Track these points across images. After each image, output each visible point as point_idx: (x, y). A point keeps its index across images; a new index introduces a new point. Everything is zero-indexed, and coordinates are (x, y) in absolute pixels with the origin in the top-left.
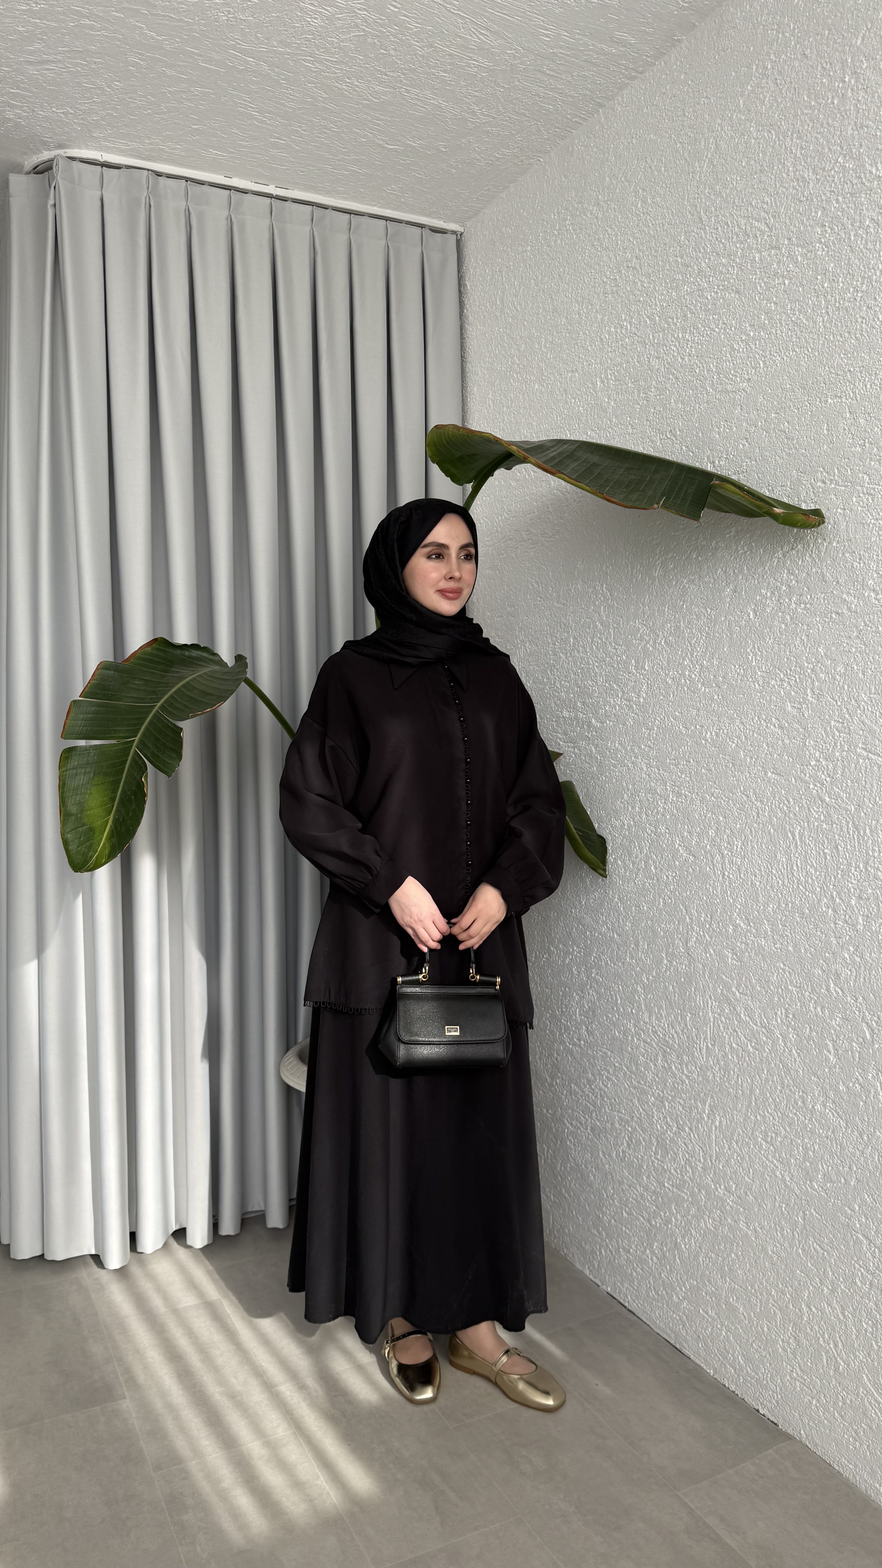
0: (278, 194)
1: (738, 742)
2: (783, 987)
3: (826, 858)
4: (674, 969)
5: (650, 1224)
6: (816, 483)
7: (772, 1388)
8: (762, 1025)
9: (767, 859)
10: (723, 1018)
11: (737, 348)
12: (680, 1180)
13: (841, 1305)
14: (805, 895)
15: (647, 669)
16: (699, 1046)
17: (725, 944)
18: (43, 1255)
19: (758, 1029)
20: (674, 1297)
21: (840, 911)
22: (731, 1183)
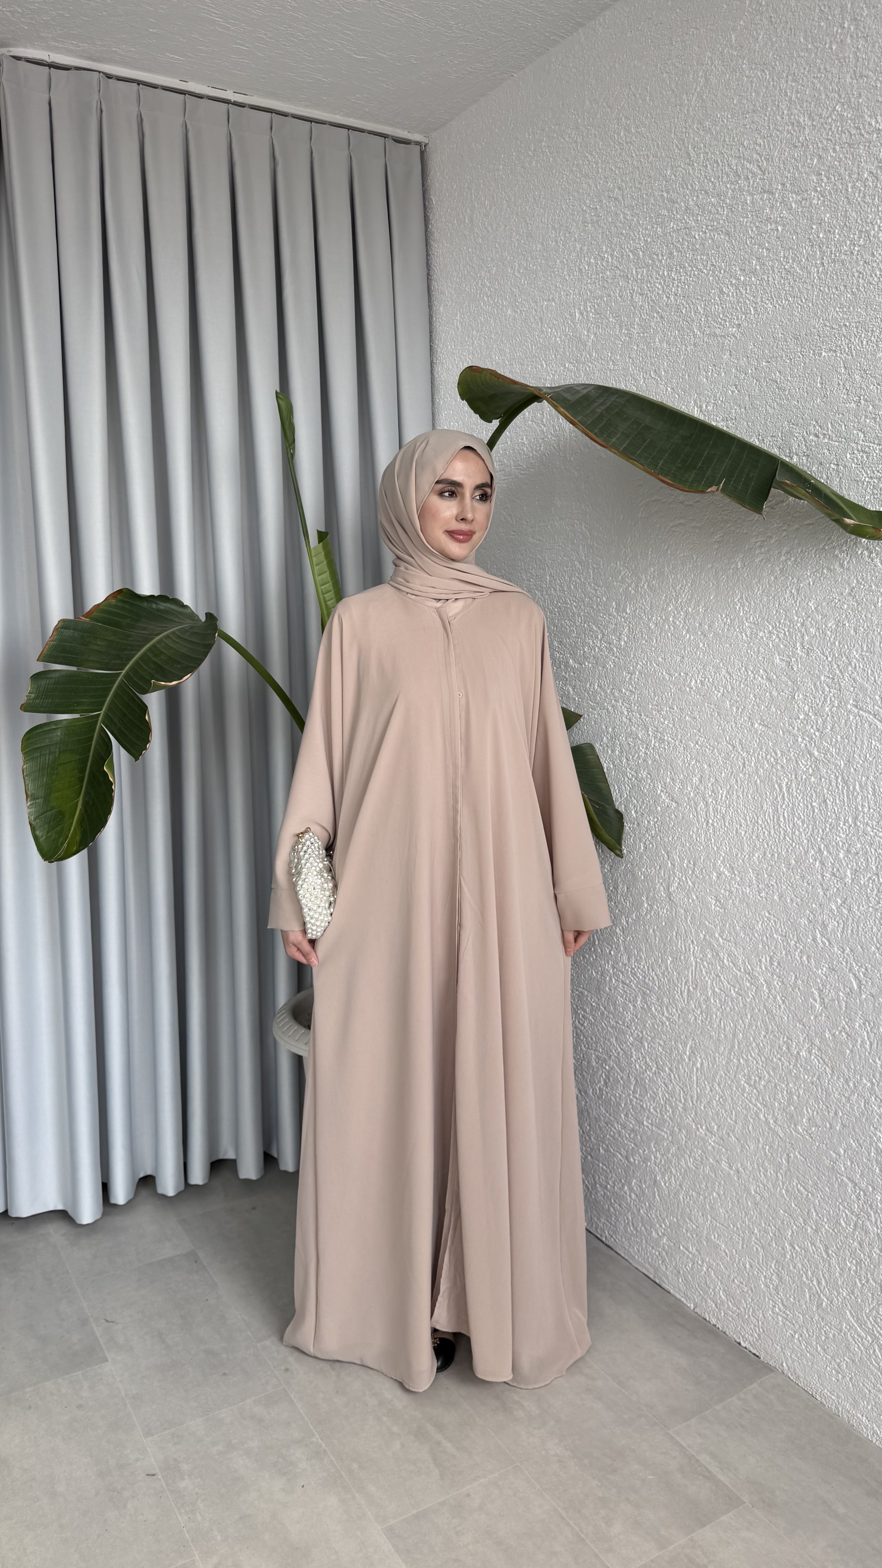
0: (236, 99)
2: (768, 935)
3: (814, 812)
5: (629, 1161)
6: (809, 437)
7: (754, 1322)
8: (745, 971)
10: (705, 963)
11: (726, 292)
12: (660, 1119)
14: (792, 846)
15: (629, 612)
16: (682, 992)
17: (708, 890)
19: (742, 976)
20: (654, 1233)
21: (828, 864)
22: (713, 1124)
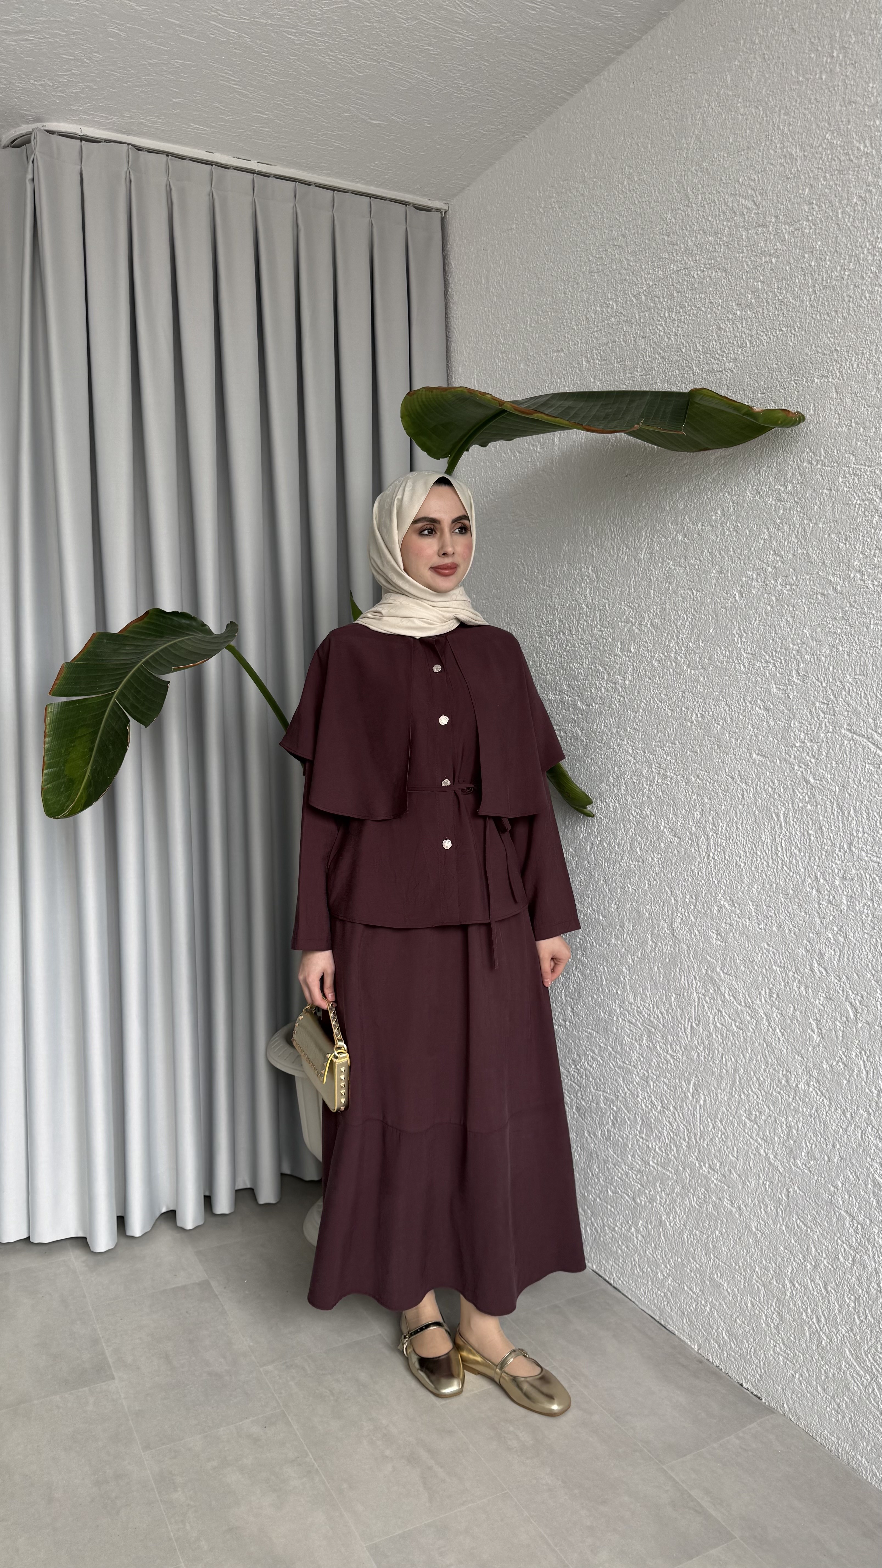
0: (260, 169)
1: (723, 724)
2: (767, 967)
3: (810, 839)
4: (659, 950)
5: (636, 1203)
6: (803, 464)
7: (755, 1363)
8: (746, 1004)
9: (752, 840)
10: (707, 998)
11: (724, 327)
12: (665, 1159)
13: (824, 1281)
14: (789, 875)
15: (633, 651)
16: (684, 1025)
17: (709, 925)
18: (29, 1238)
19: (742, 1009)
20: (659, 1274)
21: (824, 892)
22: (716, 1162)
